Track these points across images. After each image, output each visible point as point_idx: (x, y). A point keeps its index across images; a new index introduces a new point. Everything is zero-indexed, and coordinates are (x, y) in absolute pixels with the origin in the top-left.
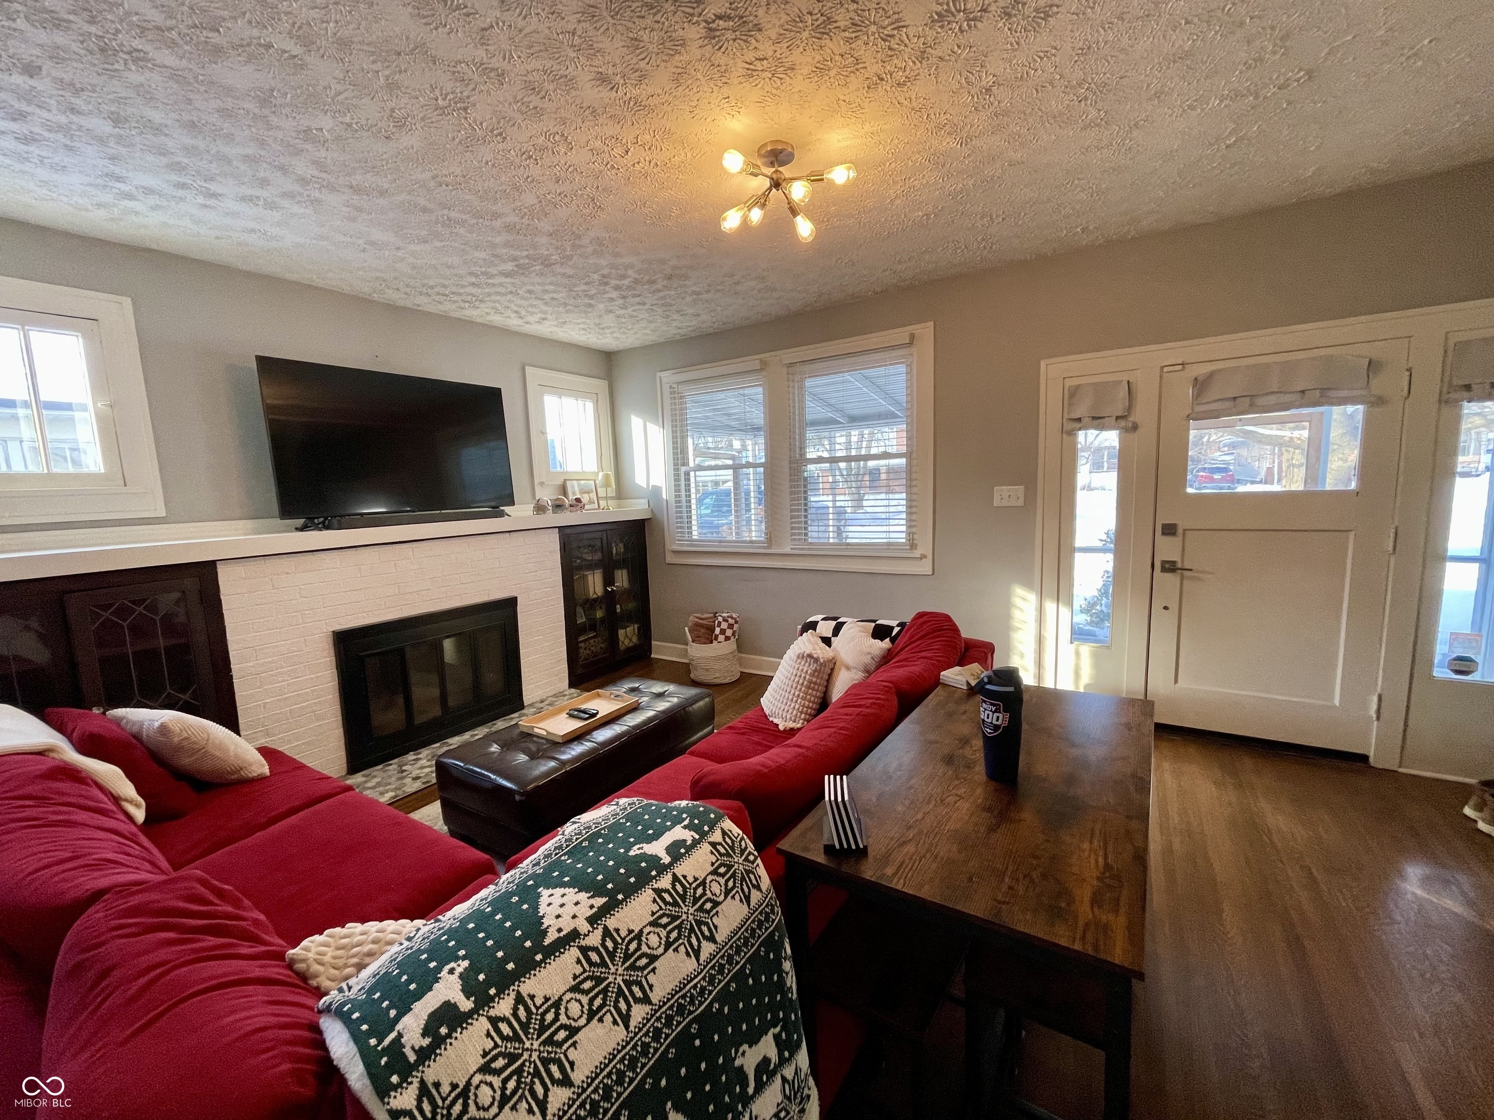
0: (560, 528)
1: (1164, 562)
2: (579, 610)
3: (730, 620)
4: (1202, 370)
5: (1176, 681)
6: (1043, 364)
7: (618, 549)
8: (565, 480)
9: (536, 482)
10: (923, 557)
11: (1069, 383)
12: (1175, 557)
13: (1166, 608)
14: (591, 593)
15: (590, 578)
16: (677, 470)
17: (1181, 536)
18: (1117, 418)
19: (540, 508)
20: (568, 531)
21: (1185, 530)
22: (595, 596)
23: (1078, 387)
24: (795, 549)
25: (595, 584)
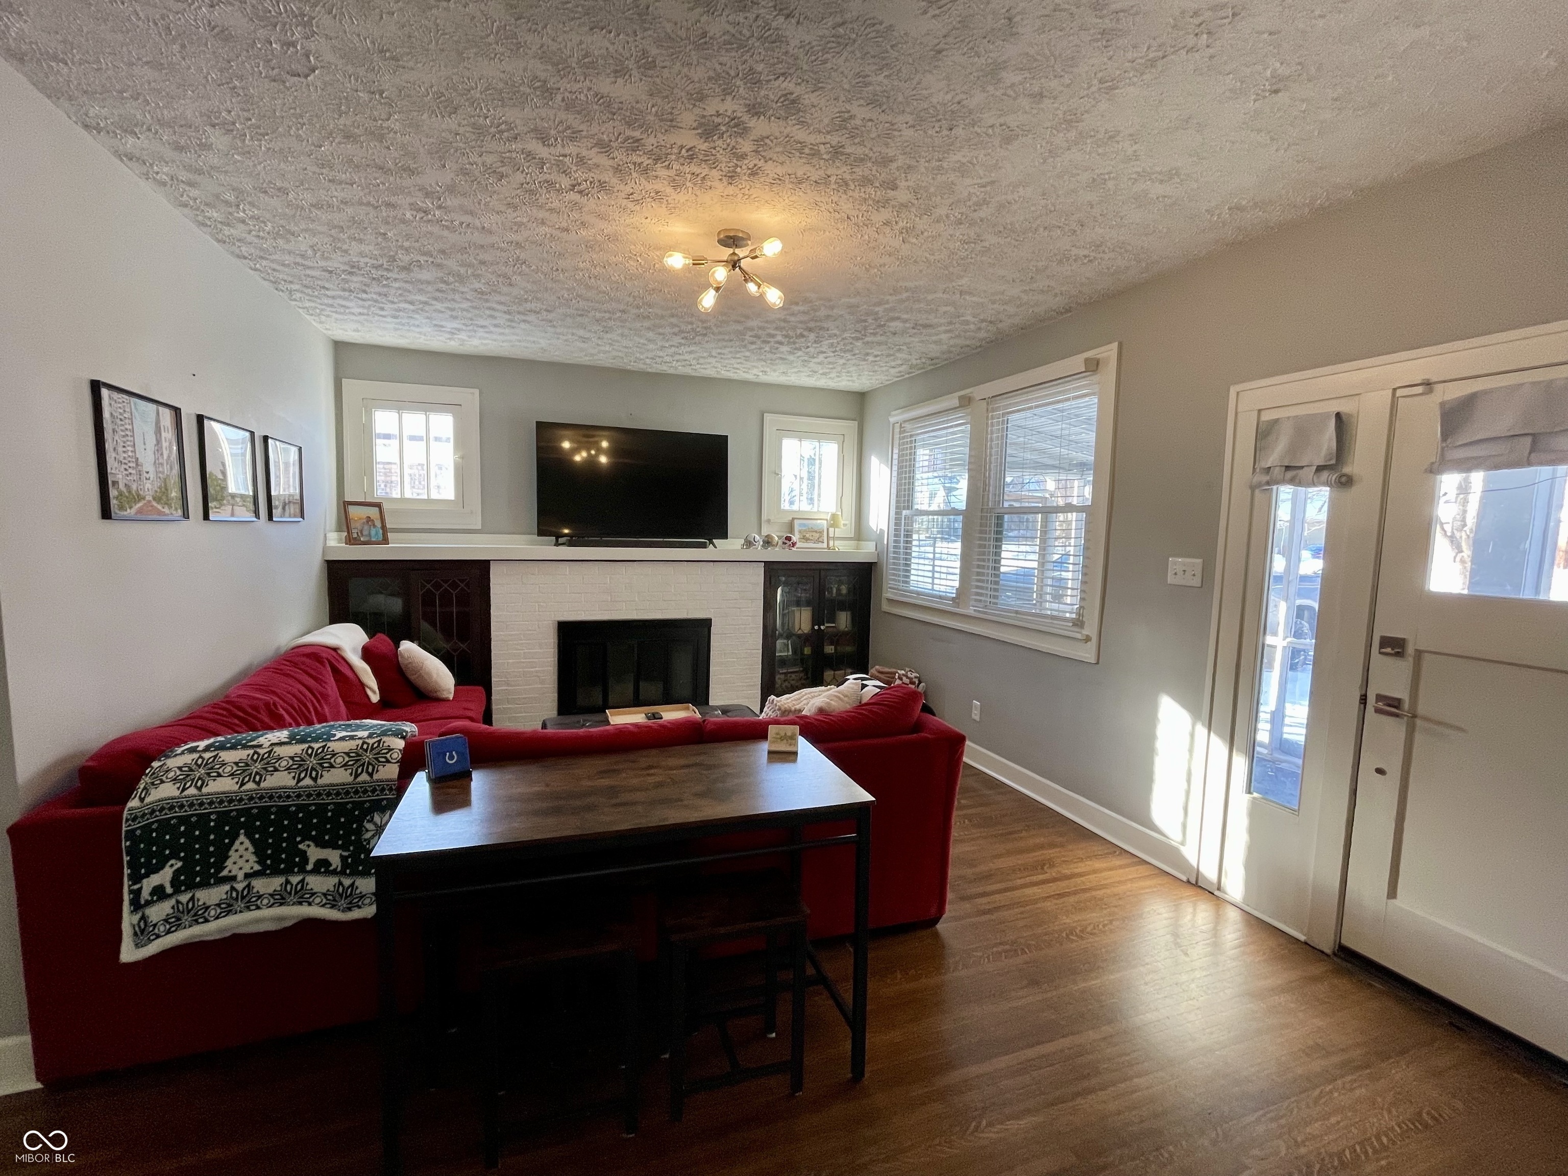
0: (767, 564)
1: (1379, 698)
2: (779, 643)
3: (904, 678)
4: (1455, 392)
5: (1392, 893)
6: (1233, 390)
7: (839, 589)
8: (793, 519)
9: (764, 517)
10: (1088, 639)
11: (1266, 417)
12: (1400, 692)
13: (1380, 771)
14: (797, 627)
15: (797, 614)
16: (898, 513)
17: (1411, 659)
18: (1320, 469)
19: (749, 543)
20: (775, 567)
21: (1419, 654)
22: (800, 632)
23: (1276, 421)
24: (979, 611)
25: (803, 620)
